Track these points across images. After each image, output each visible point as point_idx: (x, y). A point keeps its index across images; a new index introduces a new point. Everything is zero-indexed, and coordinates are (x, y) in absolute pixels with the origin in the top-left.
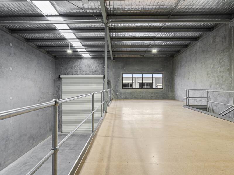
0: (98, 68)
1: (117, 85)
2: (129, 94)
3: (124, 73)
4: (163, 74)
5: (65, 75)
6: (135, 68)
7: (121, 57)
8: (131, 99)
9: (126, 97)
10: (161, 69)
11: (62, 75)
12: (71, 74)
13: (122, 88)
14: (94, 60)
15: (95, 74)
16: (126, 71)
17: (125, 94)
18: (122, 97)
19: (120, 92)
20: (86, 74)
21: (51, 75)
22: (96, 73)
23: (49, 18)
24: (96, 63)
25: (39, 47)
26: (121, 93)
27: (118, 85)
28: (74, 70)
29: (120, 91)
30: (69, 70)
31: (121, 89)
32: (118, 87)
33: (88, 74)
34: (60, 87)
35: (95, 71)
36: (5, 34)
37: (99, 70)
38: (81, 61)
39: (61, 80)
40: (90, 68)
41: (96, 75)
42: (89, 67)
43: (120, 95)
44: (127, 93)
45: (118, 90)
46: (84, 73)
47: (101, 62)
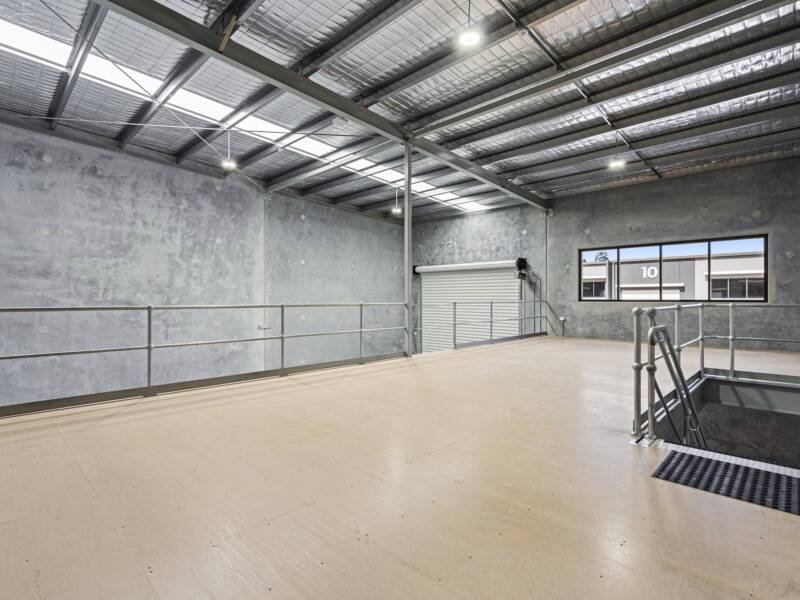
0: (505, 238)
1: (560, 290)
2: (603, 319)
3: (586, 247)
4: (765, 236)
5: (428, 264)
6: (628, 225)
7: (577, 195)
8: (613, 338)
9: (593, 331)
10: (757, 214)
11: (421, 265)
12: (441, 261)
13: (580, 300)
14: (495, 214)
15: (497, 259)
16: (594, 238)
17: (590, 321)
18: (580, 330)
19: (571, 315)
20: (476, 259)
21: (396, 268)
22: (500, 253)
23: (324, 161)
24: (498, 224)
25: (362, 208)
26: (574, 318)
27: (563, 289)
28: (446, 250)
29: (571, 309)
30: (436, 251)
31: (574, 301)
32: (564, 297)
33: (479, 260)
34: (419, 296)
35: (498, 250)
36: (293, 200)
37: (508, 244)
38: (462, 224)
39: (421, 279)
40: (485, 242)
41: (500, 259)
42: (482, 239)
43: (573, 323)
44: (597, 316)
45: (564, 307)
46: (470, 256)
47: (513, 220)
